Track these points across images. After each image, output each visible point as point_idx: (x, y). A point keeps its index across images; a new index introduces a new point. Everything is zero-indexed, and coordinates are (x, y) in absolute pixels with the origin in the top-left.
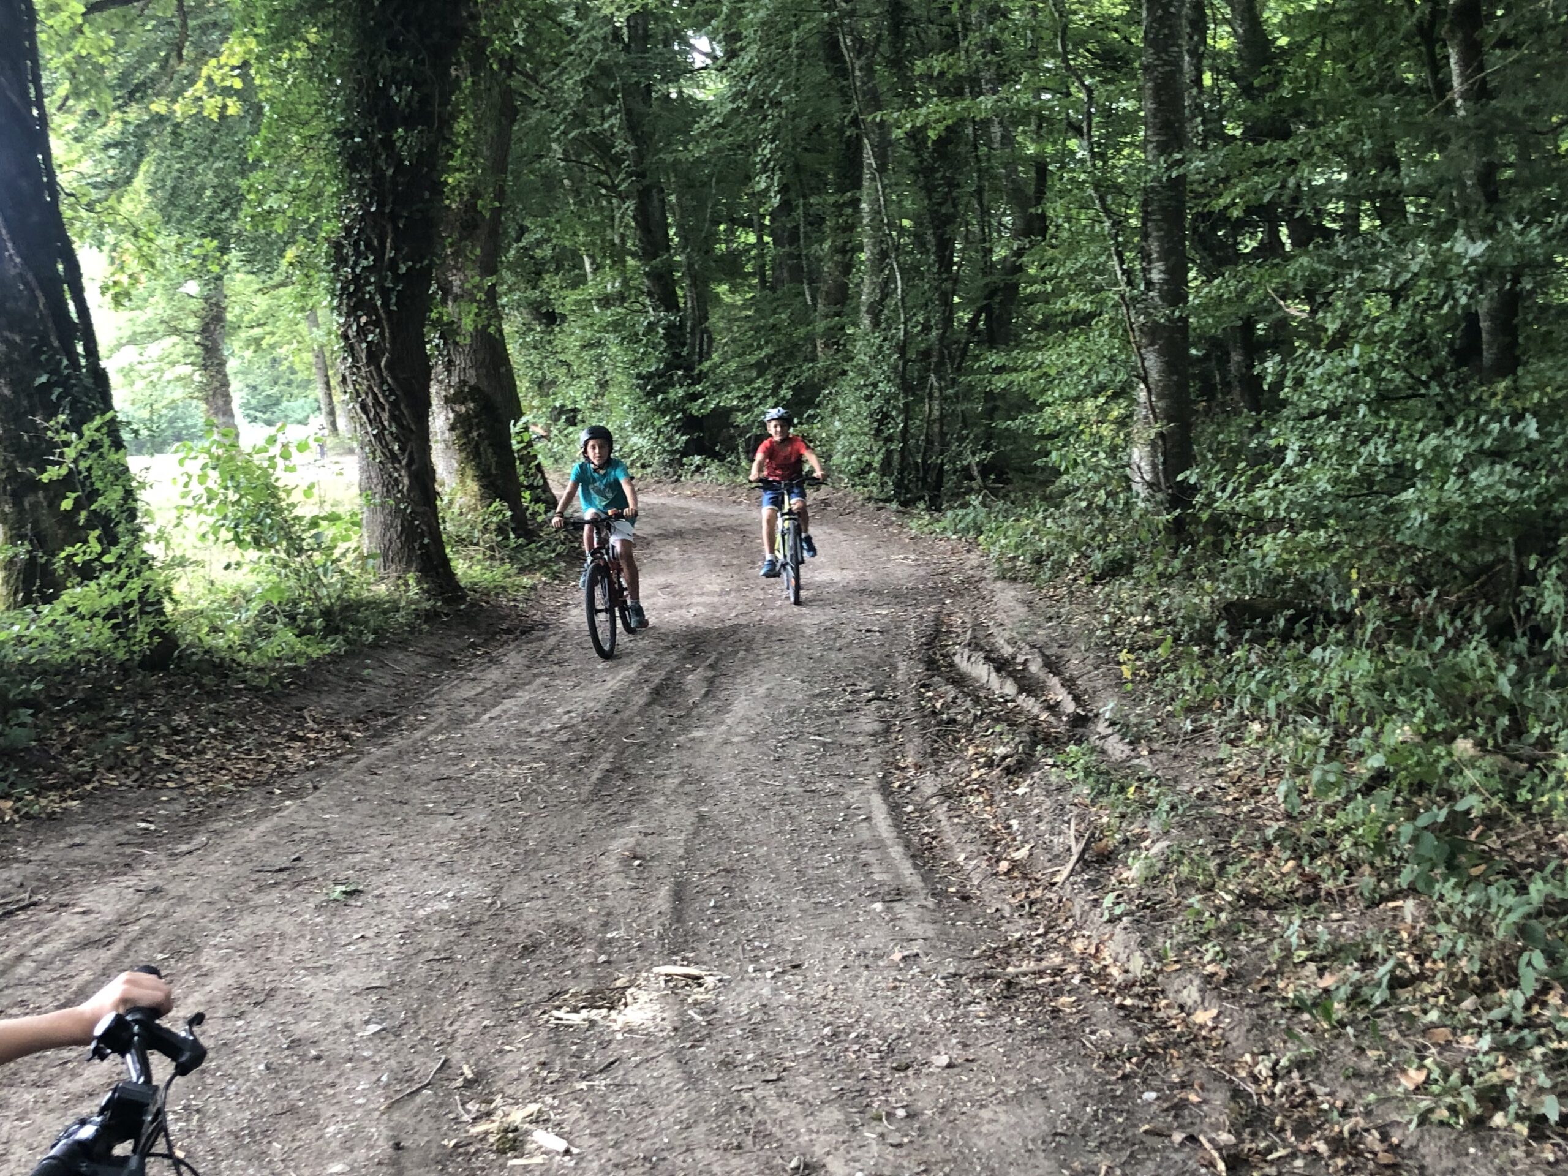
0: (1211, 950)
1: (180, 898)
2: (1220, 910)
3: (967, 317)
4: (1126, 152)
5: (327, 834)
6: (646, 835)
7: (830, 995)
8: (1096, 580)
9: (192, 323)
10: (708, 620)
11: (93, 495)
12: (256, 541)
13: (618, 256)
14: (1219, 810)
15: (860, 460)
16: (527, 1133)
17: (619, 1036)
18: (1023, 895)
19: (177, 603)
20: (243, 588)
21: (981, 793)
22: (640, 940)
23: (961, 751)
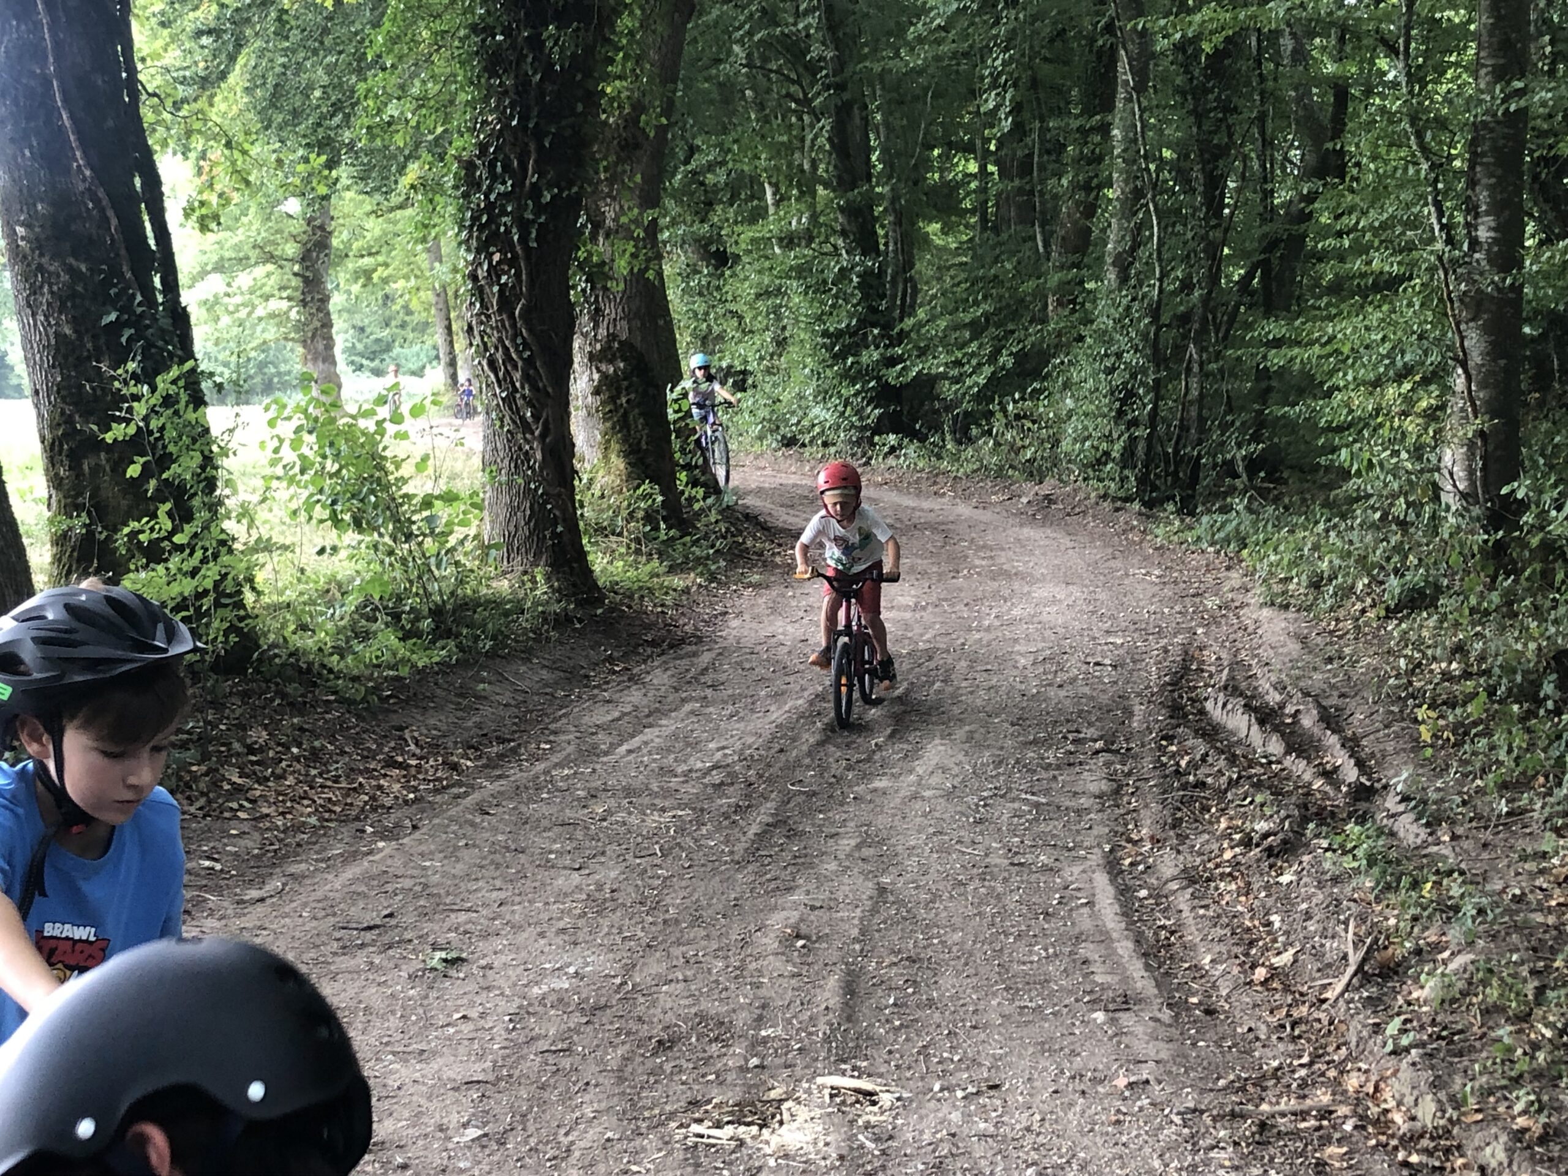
0: (1523, 1098)
2: (1536, 1046)
3: (1238, 274)
4: (1449, 74)
5: (426, 886)
6: (813, 908)
7: (1036, 1126)
8: (1390, 613)
9: (291, 249)
11: (165, 460)
12: (357, 523)
14: (1539, 918)
15: (1096, 448)
17: (772, 1162)
18: (1284, 1011)
19: (259, 593)
20: (339, 577)
21: (1235, 878)
22: (801, 1041)
23: (1211, 823)
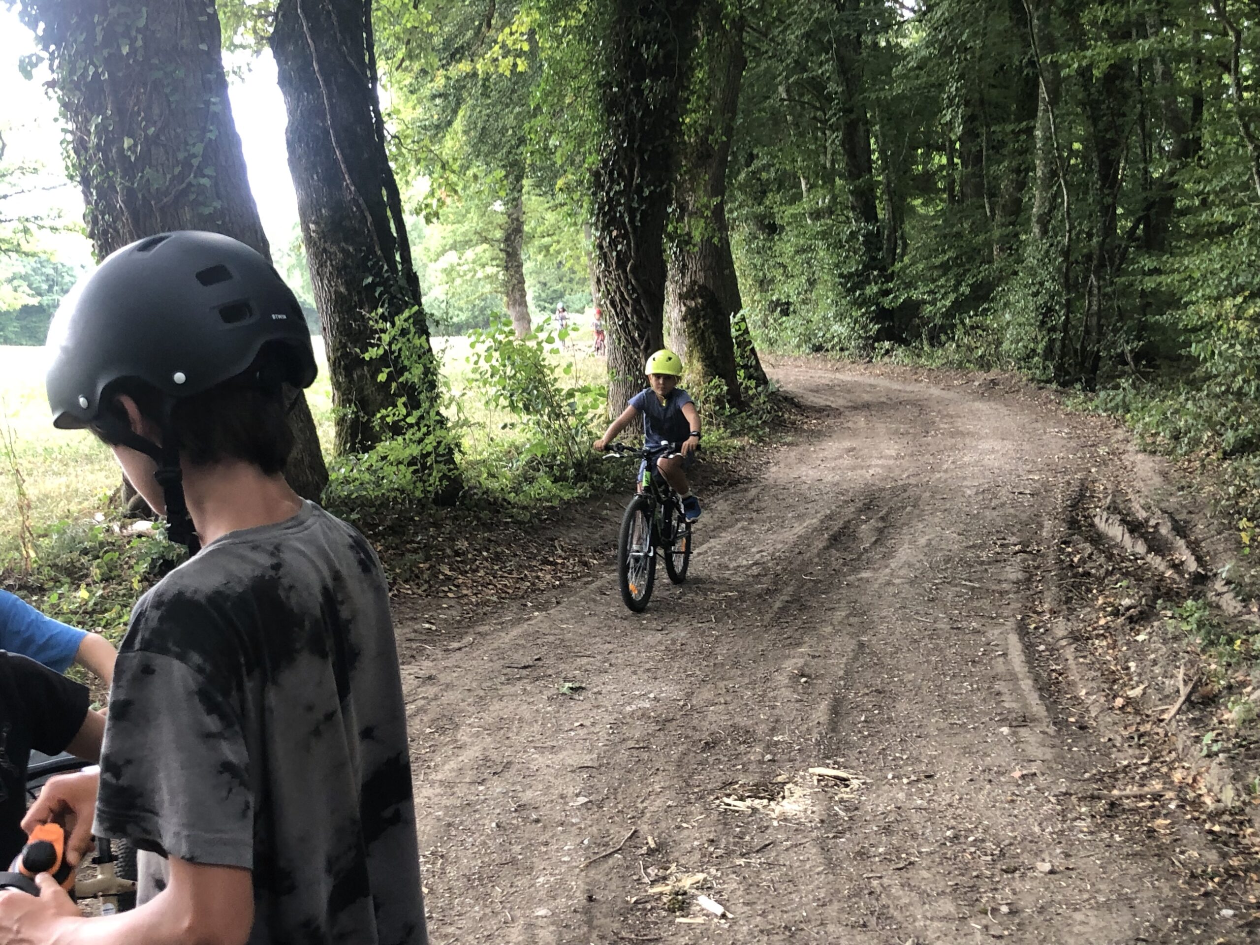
1: (447, 685)
3: (1128, 226)
5: (563, 640)
6: (814, 657)
7: (956, 803)
8: (1226, 455)
9: (499, 234)
10: (885, 479)
11: (402, 370)
12: (526, 408)
13: (828, 178)
15: (1026, 347)
16: (694, 897)
17: (775, 823)
18: (1134, 728)
19: (464, 454)
20: (517, 443)
21: (1106, 637)
22: (800, 744)
23: (1092, 600)
